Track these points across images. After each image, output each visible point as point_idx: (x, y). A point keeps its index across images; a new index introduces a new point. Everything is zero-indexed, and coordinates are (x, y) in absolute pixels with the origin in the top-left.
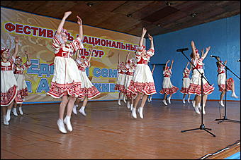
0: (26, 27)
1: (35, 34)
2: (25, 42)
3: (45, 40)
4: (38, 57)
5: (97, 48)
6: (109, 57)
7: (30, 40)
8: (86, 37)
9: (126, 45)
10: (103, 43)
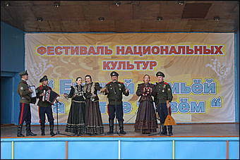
0: (57, 48)
1: (67, 53)
3: (78, 58)
4: (71, 76)
5: (146, 58)
6: (165, 67)
7: (62, 60)
8: (129, 48)
9: (196, 47)
10: (156, 50)
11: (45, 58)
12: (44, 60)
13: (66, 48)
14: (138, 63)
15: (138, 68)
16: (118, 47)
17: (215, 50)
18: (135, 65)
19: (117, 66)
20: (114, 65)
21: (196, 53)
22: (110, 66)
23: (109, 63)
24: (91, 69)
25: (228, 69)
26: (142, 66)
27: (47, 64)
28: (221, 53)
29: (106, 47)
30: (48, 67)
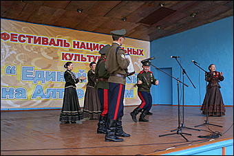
0: (21, 36)
1: (30, 42)
2: (20, 50)
4: (33, 64)
5: (95, 53)
8: (83, 43)
9: (128, 49)
14: (89, 57)
15: (89, 60)
16: (74, 42)
17: (139, 52)
18: (88, 58)
19: (74, 58)
20: (71, 57)
21: (128, 53)
22: (68, 56)
23: (67, 54)
24: (52, 58)
26: (92, 59)
28: (143, 55)
29: (65, 41)
30: (11, 53)
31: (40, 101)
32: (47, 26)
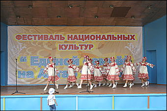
0: (29, 36)
1: (35, 39)
2: (29, 45)
3: (42, 42)
4: (38, 54)
5: (87, 42)
6: (99, 48)
7: (32, 44)
8: (76, 36)
9: (118, 35)
10: (93, 37)
11: (21, 42)
12: (20, 44)
13: (35, 36)
15: (82, 49)
18: (80, 47)
19: (68, 47)
20: (66, 47)
21: (118, 39)
22: (64, 47)
23: (63, 45)
24: (51, 49)
25: (138, 50)
26: (84, 47)
27: (22, 46)
28: (134, 39)
29: (61, 35)
30: (23, 48)
31: (43, 80)
32: (47, 27)
